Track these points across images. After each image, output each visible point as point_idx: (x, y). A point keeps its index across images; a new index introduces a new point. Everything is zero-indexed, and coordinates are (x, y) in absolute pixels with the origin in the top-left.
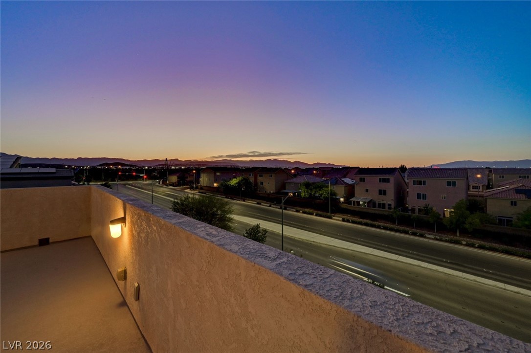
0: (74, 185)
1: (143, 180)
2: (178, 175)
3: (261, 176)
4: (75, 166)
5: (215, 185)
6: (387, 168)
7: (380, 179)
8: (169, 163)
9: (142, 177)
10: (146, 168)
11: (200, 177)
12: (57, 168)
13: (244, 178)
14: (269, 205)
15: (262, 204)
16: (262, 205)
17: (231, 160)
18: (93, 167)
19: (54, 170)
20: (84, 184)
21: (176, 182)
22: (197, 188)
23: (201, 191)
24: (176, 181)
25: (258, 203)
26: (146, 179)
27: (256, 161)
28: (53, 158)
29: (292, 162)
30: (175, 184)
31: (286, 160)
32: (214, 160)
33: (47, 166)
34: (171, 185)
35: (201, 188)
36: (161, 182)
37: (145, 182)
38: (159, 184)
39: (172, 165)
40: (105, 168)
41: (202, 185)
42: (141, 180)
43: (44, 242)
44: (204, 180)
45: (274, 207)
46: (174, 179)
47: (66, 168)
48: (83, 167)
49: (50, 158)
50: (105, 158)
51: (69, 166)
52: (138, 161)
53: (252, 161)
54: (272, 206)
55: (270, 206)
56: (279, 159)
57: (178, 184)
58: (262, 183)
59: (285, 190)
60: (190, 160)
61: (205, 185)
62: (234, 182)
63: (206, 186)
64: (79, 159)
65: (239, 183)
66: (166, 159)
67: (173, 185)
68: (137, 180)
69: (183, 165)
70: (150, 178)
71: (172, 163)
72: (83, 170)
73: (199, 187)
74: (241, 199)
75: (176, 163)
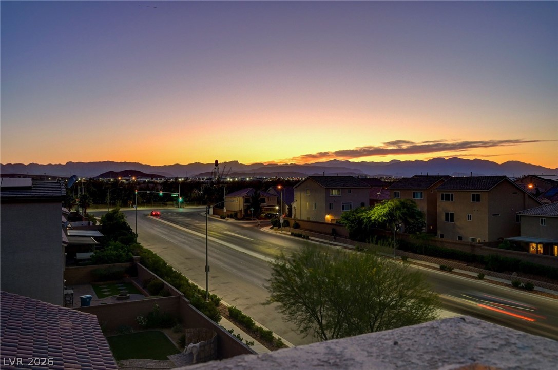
1: (177, 204)
2: (245, 194)
3: (447, 198)
5: (328, 217)
8: (221, 171)
9: (175, 199)
11: (293, 201)
13: (403, 204)
14: (476, 275)
15: (455, 270)
16: (455, 273)
18: (90, 179)
21: (241, 211)
22: (287, 224)
23: (297, 231)
24: (242, 207)
25: (442, 268)
26: (181, 202)
27: (406, 162)
29: (500, 163)
30: (239, 214)
31: (482, 159)
32: (310, 163)
34: (231, 217)
35: (297, 226)
36: (211, 210)
37: (181, 210)
38: (208, 213)
39: (227, 175)
40: (109, 181)
41: (298, 217)
42: (173, 205)
44: (302, 206)
45: (491, 282)
46: (237, 203)
50: (109, 162)
53: (395, 163)
54: (486, 277)
55: (481, 277)
56: (465, 158)
57: (246, 215)
58: (450, 217)
59: (519, 235)
61: (304, 218)
62: (378, 212)
63: (308, 221)
64: (70, 164)
65: (390, 214)
66: (217, 162)
67: (234, 216)
68: (166, 205)
69: (249, 175)
70: (189, 201)
71: (227, 170)
72: (76, 185)
73: (292, 223)
74: (397, 255)
75: (235, 170)
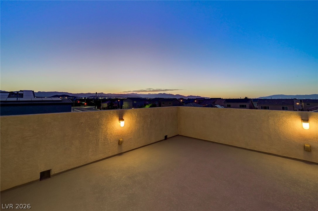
2: (108, 102)
3: (164, 103)
6: (233, 99)
7: (240, 105)
8: (98, 95)
9: (84, 104)
10: (83, 98)
11: (123, 104)
17: (136, 94)
21: (106, 107)
26: (86, 105)
27: (152, 94)
29: (175, 95)
32: (126, 94)
36: (96, 107)
37: (85, 107)
38: (95, 108)
39: (100, 97)
42: (83, 106)
44: (126, 106)
46: (105, 105)
52: (77, 94)
53: (149, 95)
56: (167, 93)
57: (108, 108)
60: (110, 94)
62: (147, 107)
66: (96, 93)
67: (104, 109)
68: (80, 106)
69: (107, 97)
70: (88, 105)
71: (100, 95)
75: (102, 95)
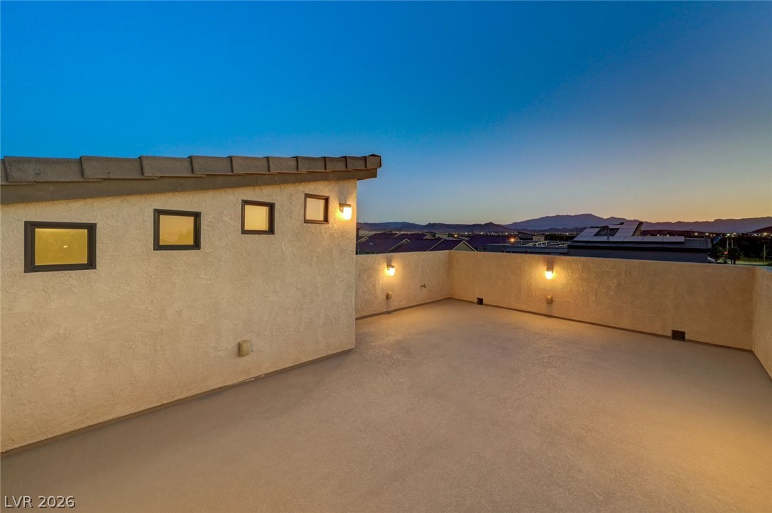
0: (710, 262)
4: (710, 233)
12: (685, 236)
18: (743, 234)
19: (681, 239)
20: (725, 263)
28: (678, 223)
33: (672, 233)
43: (678, 336)
47: (696, 237)
48: (724, 235)
49: (673, 222)
51: (700, 233)
64: (718, 222)
72: (725, 238)
